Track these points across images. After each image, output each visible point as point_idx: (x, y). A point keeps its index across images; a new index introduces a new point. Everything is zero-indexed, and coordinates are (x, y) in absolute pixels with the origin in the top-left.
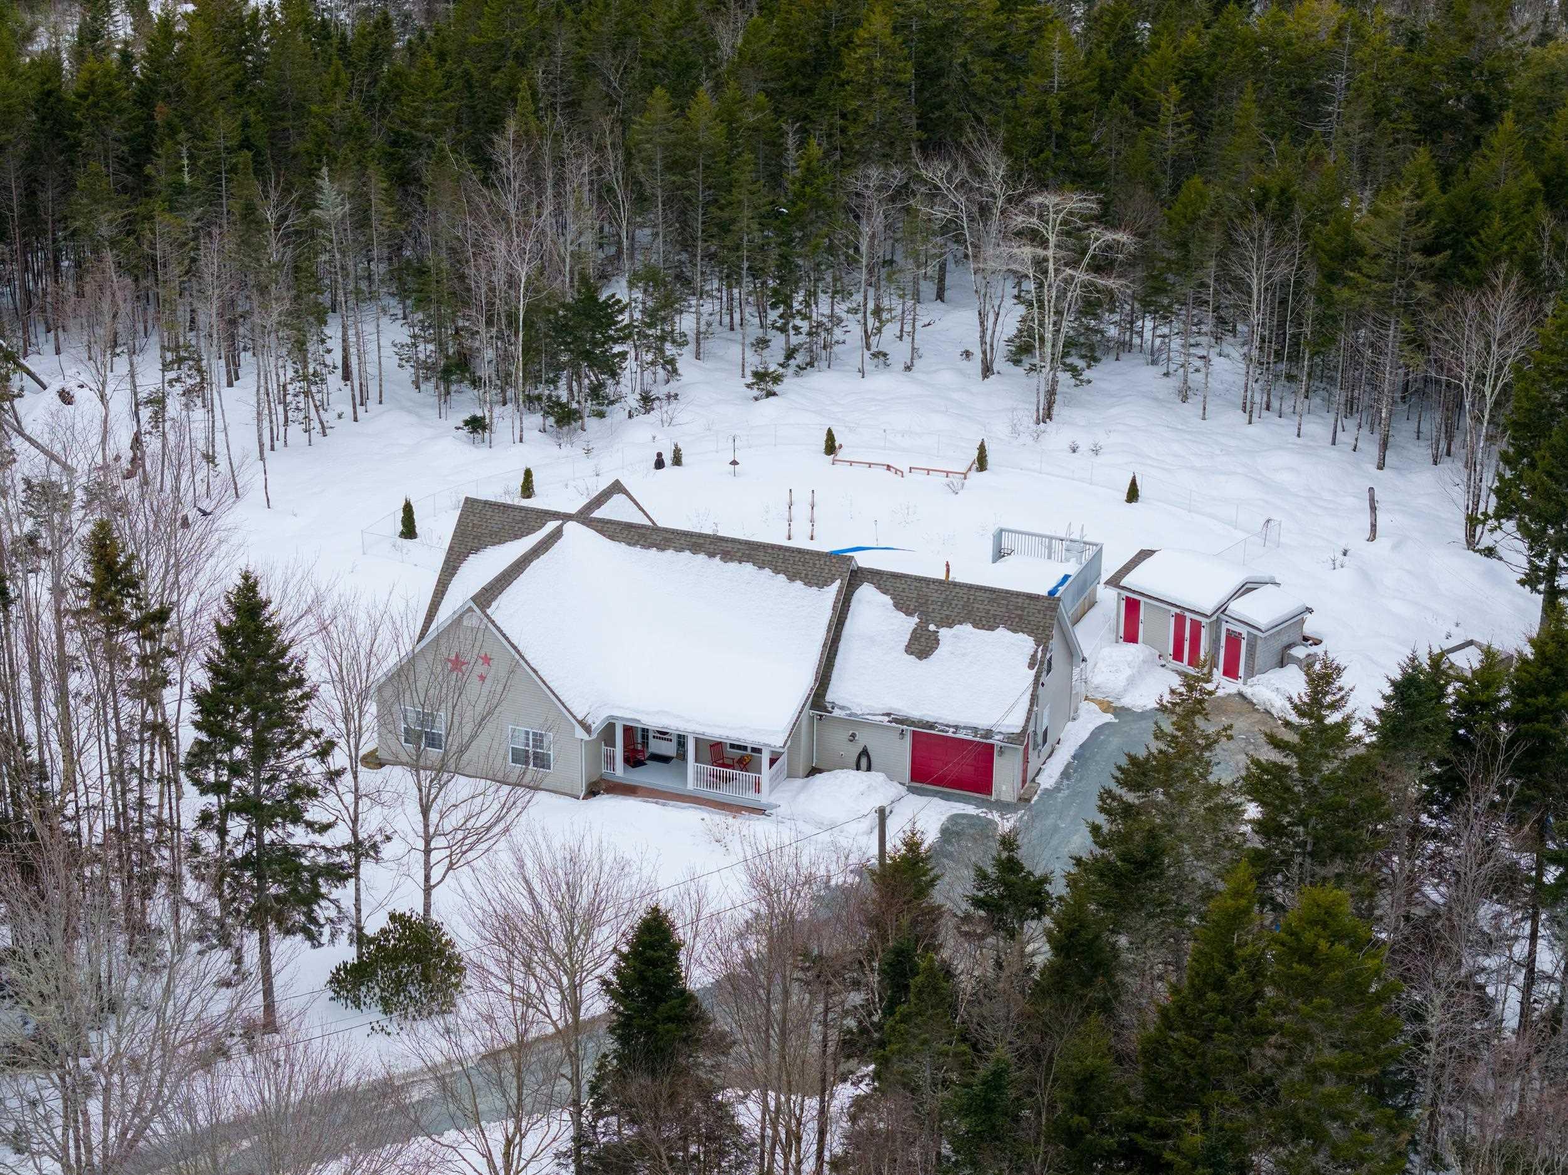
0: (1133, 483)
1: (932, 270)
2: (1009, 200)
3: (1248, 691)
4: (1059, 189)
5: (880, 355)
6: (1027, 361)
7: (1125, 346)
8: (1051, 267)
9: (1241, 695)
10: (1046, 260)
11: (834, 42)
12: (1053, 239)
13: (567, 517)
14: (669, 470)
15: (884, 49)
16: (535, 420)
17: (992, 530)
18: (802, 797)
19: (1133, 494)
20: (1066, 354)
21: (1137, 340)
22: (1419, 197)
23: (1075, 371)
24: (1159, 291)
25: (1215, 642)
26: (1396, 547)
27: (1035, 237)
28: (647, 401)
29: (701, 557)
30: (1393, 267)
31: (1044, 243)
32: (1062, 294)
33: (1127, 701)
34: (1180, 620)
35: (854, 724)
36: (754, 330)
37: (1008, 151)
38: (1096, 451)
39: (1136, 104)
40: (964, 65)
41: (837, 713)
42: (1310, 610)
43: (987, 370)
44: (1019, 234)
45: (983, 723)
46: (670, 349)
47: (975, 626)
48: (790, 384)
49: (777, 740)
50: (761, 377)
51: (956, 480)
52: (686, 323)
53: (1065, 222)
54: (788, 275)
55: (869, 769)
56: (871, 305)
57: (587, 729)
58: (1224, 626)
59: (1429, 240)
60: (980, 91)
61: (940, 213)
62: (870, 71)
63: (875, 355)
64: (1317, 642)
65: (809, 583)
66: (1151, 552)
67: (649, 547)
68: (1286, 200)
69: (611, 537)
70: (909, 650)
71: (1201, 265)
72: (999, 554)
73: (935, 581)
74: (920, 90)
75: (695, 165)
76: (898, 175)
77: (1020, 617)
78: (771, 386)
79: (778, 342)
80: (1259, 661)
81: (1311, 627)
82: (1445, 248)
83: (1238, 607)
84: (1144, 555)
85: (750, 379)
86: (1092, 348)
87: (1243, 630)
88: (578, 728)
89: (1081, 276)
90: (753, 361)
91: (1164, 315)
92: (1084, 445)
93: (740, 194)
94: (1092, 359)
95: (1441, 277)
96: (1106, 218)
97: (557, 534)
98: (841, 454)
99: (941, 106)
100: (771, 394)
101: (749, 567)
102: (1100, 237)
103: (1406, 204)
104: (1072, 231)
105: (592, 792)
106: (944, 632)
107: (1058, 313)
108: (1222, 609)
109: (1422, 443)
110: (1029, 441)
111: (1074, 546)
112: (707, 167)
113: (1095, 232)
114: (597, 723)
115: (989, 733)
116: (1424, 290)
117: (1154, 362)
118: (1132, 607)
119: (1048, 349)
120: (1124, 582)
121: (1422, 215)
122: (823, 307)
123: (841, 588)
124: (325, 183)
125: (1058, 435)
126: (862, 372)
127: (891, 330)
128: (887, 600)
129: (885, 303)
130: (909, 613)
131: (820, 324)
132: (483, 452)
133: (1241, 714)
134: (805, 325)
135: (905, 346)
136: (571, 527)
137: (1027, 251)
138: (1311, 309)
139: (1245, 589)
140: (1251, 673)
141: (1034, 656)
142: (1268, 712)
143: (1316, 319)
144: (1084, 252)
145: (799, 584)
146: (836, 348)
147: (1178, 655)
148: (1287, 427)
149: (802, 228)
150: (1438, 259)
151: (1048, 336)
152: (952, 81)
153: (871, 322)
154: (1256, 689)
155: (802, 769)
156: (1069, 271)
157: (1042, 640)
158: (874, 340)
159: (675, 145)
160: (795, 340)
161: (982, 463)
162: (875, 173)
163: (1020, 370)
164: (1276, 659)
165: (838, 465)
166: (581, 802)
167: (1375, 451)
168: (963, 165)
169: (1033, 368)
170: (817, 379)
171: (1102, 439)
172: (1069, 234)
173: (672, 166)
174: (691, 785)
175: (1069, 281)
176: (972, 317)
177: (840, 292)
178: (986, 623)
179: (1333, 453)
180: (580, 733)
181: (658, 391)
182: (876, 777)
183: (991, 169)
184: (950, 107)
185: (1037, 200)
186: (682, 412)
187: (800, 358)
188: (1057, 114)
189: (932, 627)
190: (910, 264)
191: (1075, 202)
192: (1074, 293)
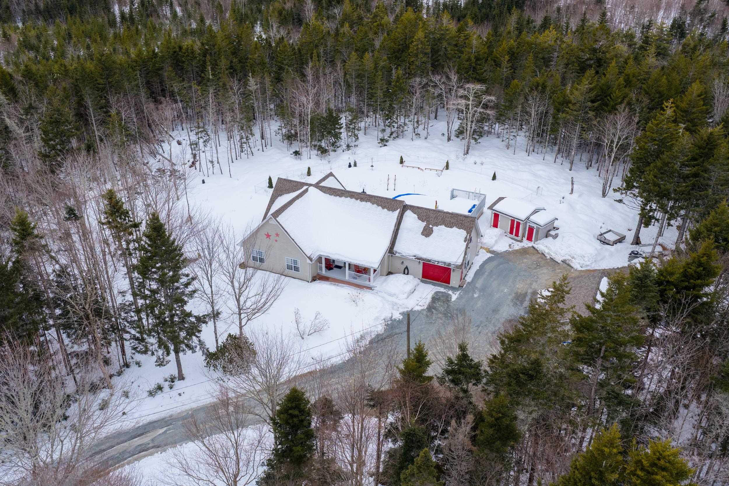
0: (495, 174)
1: (434, 109)
2: (458, 87)
3: (536, 246)
4: (473, 83)
5: (418, 134)
6: (461, 137)
7: (489, 133)
8: (470, 107)
9: (533, 247)
10: (469, 105)
11: (407, 43)
12: (471, 98)
13: (310, 185)
14: (353, 168)
15: (422, 42)
16: (315, 152)
17: (451, 190)
18: (384, 284)
19: (494, 178)
20: (473, 134)
21: (493, 131)
22: (591, 84)
23: (475, 139)
24: (501, 115)
25: (524, 229)
26: (580, 196)
27: (466, 98)
28: (348, 147)
29: (353, 200)
30: (580, 107)
31: (468, 99)
32: (474, 115)
33: (495, 248)
34: (513, 222)
35: (403, 259)
36: (382, 126)
37: (458, 72)
38: (482, 164)
39: (495, 61)
40: (445, 48)
41: (397, 255)
42: (557, 219)
43: (449, 139)
44: (461, 97)
45: (448, 261)
46: (356, 132)
47: (446, 226)
48: (391, 143)
49: (376, 266)
50: (382, 140)
51: (439, 172)
52: (362, 125)
53: (475, 93)
54: (391, 110)
55: (408, 274)
56: (416, 120)
57: (311, 260)
58: (528, 224)
59: (593, 98)
60: (449, 56)
61: (437, 92)
62: (417, 49)
63: (416, 135)
64: (558, 229)
65: (389, 210)
66: (503, 198)
67: (336, 196)
68: (544, 87)
69: (324, 192)
70: (423, 234)
71: (516, 107)
72: (453, 197)
73: (432, 210)
74: (432, 56)
75: (364, 77)
76: (425, 81)
77: (462, 224)
78: (385, 143)
79: (388, 130)
80: (540, 235)
81: (556, 224)
82: (598, 101)
83: (533, 218)
84: (501, 199)
85: (379, 141)
86: (481, 132)
87: (535, 226)
88: (308, 259)
89: (480, 110)
90: (381, 136)
91: (502, 123)
92: (479, 161)
93: (378, 85)
94: (481, 136)
95: (596, 110)
96: (487, 92)
97: (306, 191)
98: (405, 164)
99: (438, 61)
100: (385, 145)
101: (369, 204)
102: (486, 98)
103: (586, 86)
104: (477, 96)
105: (314, 279)
106: (435, 228)
107: (472, 122)
108: (528, 218)
109: (582, 162)
110: (462, 160)
111: (477, 195)
112: (368, 77)
113: (484, 96)
114: (315, 257)
115: (449, 264)
116: (591, 114)
117: (498, 137)
118: (496, 216)
119: (468, 133)
120: (494, 208)
121: (591, 90)
122: (402, 120)
123: (399, 213)
124: (251, 79)
125: (471, 158)
126: (412, 139)
127: (421, 127)
128: (416, 216)
129: (420, 119)
130: (423, 221)
131: (401, 125)
132: (298, 162)
133: (534, 254)
134: (396, 125)
135: (425, 132)
136: (311, 189)
137: (463, 102)
138: (551, 120)
139: (535, 212)
140: (536, 240)
141: (466, 238)
142: (543, 254)
143: (552, 124)
144: (480, 103)
145: (386, 210)
146: (405, 132)
147: (511, 233)
148: (541, 157)
149: (396, 96)
150: (596, 104)
151: (469, 128)
152: (441, 53)
153: (416, 125)
154: (539, 246)
155: (385, 272)
156: (476, 108)
157: (469, 232)
158: (416, 130)
159: (359, 70)
160: (393, 130)
161: (447, 167)
162: (418, 79)
163: (459, 139)
164: (545, 235)
165: (404, 168)
166: (310, 284)
167: (569, 165)
168: (444, 77)
169: (463, 138)
170: (399, 141)
171: (484, 160)
172: (476, 97)
173: (359, 76)
174: (347, 278)
175: (475, 111)
176: (446, 124)
177: (407, 116)
178: (450, 225)
179: (555, 165)
180: (308, 261)
181: (352, 144)
182: (410, 277)
183: (453, 78)
184: (441, 61)
185: (468, 86)
186: (358, 151)
187: (394, 135)
188: (473, 60)
189: (431, 226)
190: (428, 107)
191: (478, 87)
192: (477, 115)
